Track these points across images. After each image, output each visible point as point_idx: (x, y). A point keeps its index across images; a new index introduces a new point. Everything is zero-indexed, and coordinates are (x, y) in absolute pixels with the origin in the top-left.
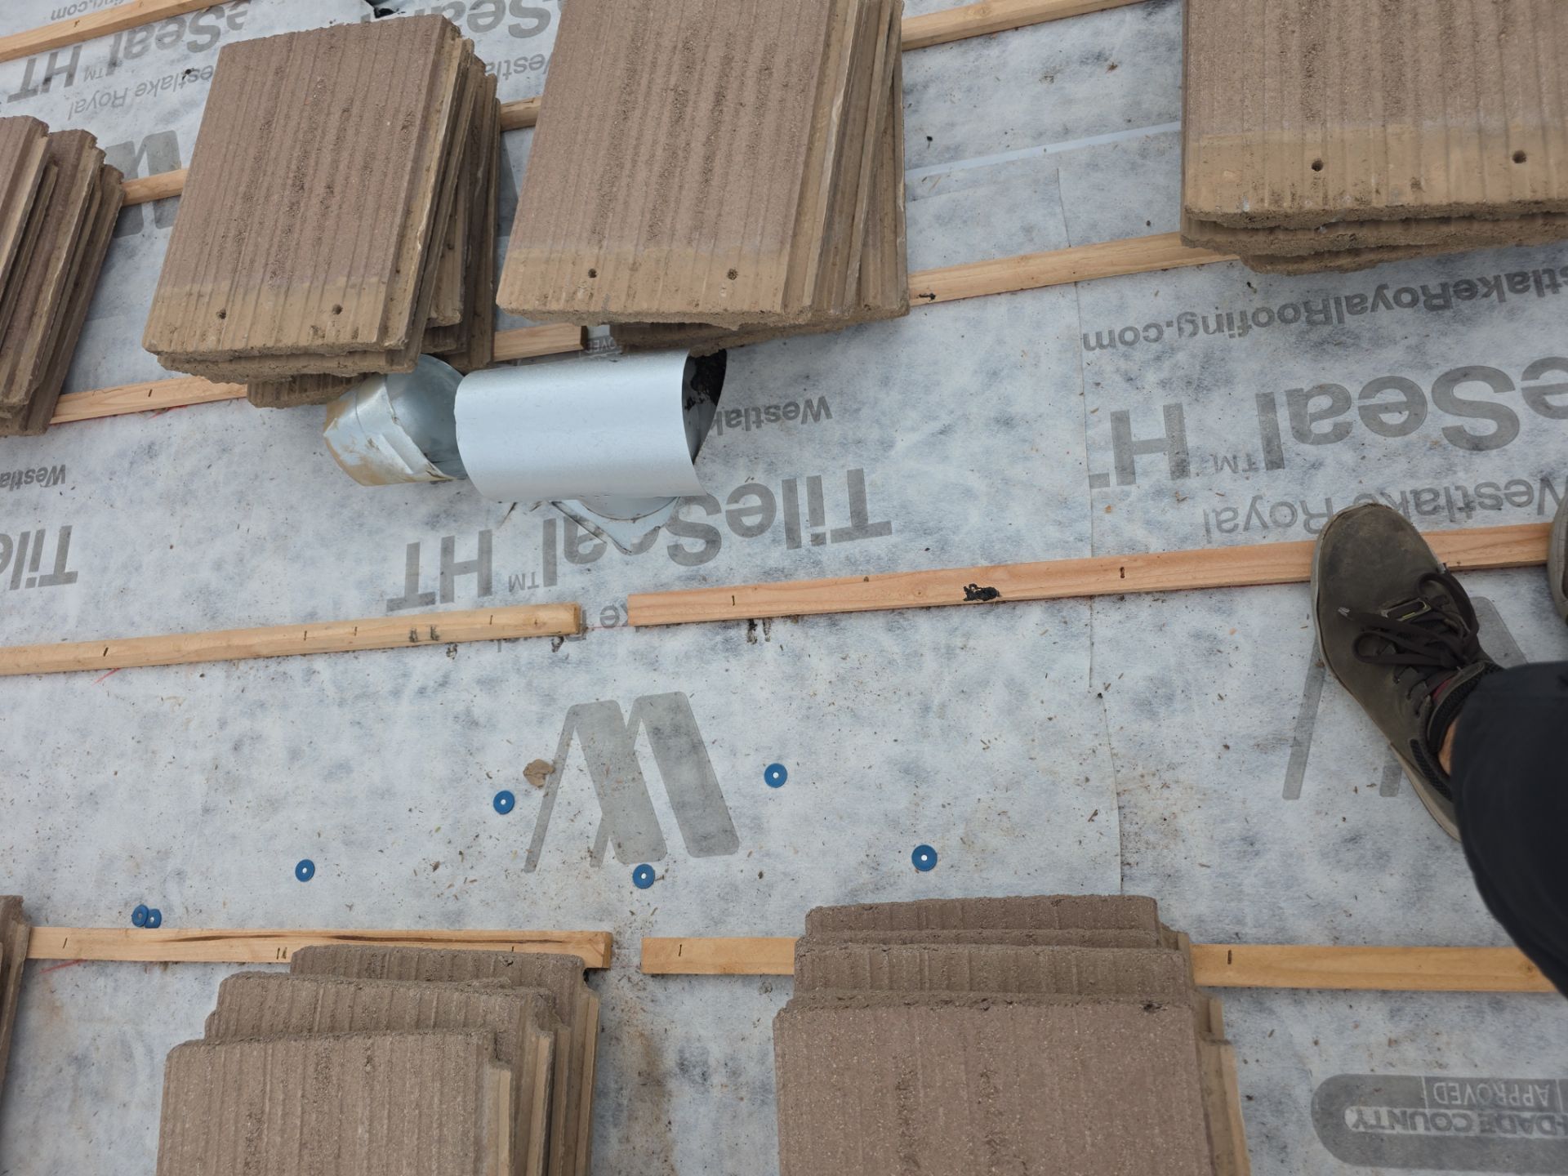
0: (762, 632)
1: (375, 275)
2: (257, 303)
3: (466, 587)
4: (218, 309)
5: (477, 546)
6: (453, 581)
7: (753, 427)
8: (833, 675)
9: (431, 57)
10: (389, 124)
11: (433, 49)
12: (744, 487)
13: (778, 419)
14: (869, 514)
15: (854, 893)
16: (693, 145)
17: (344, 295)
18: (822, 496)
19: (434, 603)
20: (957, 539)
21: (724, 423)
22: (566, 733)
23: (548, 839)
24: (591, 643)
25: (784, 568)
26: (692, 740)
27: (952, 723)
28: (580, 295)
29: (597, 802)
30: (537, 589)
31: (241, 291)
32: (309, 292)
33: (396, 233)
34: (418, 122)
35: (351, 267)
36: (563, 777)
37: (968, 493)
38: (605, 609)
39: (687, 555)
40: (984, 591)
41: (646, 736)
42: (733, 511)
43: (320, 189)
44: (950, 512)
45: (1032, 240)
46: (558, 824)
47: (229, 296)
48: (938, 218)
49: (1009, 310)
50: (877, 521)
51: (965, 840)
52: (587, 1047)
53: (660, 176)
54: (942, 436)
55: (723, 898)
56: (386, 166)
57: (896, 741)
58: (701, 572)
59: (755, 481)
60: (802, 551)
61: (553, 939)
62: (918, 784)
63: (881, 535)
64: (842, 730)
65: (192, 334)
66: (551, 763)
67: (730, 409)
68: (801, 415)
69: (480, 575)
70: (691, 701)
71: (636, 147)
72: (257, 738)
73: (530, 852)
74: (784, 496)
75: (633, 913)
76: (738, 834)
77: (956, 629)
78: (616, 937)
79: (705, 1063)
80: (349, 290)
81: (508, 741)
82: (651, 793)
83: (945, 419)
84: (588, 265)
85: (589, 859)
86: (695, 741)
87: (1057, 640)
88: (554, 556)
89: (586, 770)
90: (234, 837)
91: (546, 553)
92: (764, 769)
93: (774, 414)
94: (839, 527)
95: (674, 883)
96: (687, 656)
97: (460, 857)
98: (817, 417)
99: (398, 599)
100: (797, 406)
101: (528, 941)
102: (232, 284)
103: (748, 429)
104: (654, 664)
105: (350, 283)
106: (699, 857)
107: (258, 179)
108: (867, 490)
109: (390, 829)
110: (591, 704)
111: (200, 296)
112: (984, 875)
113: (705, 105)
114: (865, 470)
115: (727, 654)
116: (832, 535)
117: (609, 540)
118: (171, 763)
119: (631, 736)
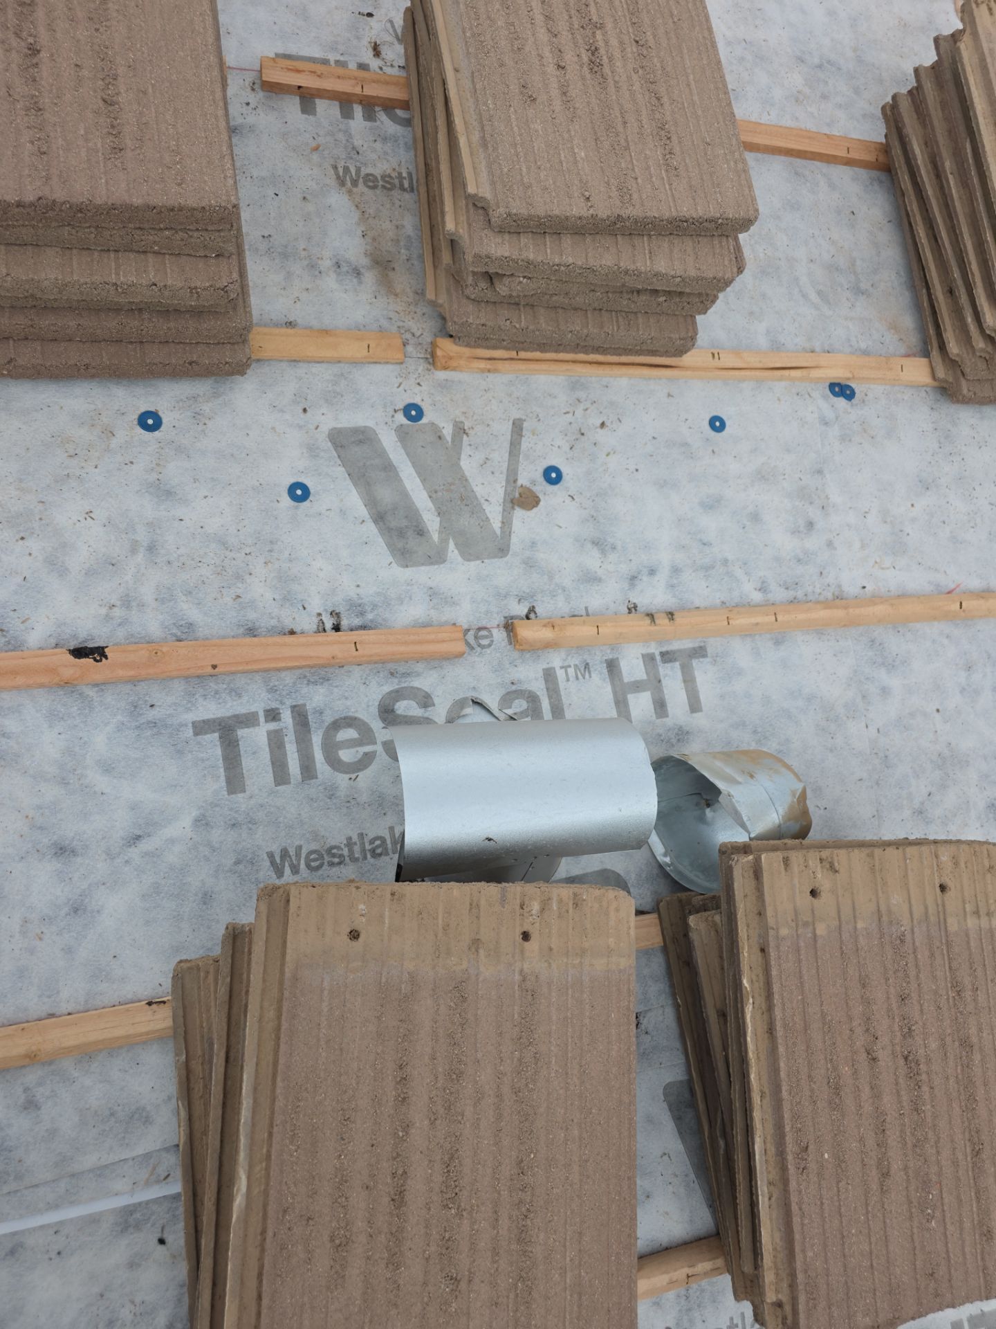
0: (325, 622)
1: (783, 938)
2: (910, 902)
3: (633, 668)
4: (950, 894)
5: (631, 708)
6: (647, 673)
7: (355, 838)
8: (248, 581)
9: (799, 1264)
10: (826, 1156)
11: (800, 1277)
12: (360, 770)
13: (329, 851)
14: (218, 743)
15: (216, 395)
16: (426, 1122)
17: (813, 911)
18: (273, 763)
19: (661, 653)
20: (119, 717)
21: (389, 842)
22: (508, 533)
23: (507, 445)
24: (498, 613)
25: (308, 684)
26: (385, 524)
27: (124, 536)
28: (536, 907)
29: (467, 474)
30: (561, 664)
31: (933, 919)
32: (855, 917)
33: (776, 996)
34: (790, 1157)
35: (815, 948)
36: (502, 496)
37: (107, 768)
38: (490, 645)
39: (414, 698)
40: (86, 656)
41: (430, 529)
42: (368, 744)
43: (883, 1055)
44: (127, 746)
45: (26, 1090)
46: (500, 457)
47: (944, 913)
48: (147, 1120)
49: (58, 992)
50: (209, 736)
51: (110, 435)
52: (431, 265)
53: (462, 1073)
54: (138, 833)
55: (338, 394)
56: (812, 1090)
57: (181, 520)
58: (396, 680)
59: (348, 776)
60: (289, 702)
61: (484, 361)
62: (157, 482)
63: (204, 721)
64: (236, 531)
65: (969, 865)
66: (516, 507)
67: (384, 858)
68: (303, 856)
69: (621, 679)
70: (391, 559)
71: (499, 1117)
72: (795, 532)
73: (521, 436)
74: (314, 761)
75: (419, 384)
76: (330, 444)
77: (120, 625)
78: (431, 367)
79: (339, 274)
80: (810, 920)
81: (561, 527)
82: (418, 480)
83: (134, 853)
84: (533, 946)
85: (466, 428)
86: (381, 523)
87: (12, 613)
88: (550, 697)
89: (482, 501)
90: (788, 451)
91: (559, 699)
92: (311, 498)
93: (334, 856)
94: (251, 729)
95: (385, 407)
96: (400, 600)
97: (583, 431)
98: (285, 853)
99: (698, 658)
100: (308, 866)
101: (506, 359)
102: (946, 928)
103: (361, 836)
104: (433, 593)
105: (811, 927)
106: (365, 427)
107: (962, 1070)
108: (222, 770)
109: (652, 456)
110: (488, 558)
111: (977, 913)
112: (93, 407)
113: (417, 1188)
114: (226, 793)
115: (360, 601)
116: (257, 720)
117: (496, 711)
118: (866, 512)
119: (443, 529)
